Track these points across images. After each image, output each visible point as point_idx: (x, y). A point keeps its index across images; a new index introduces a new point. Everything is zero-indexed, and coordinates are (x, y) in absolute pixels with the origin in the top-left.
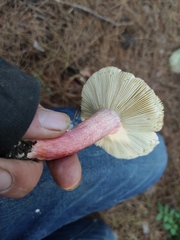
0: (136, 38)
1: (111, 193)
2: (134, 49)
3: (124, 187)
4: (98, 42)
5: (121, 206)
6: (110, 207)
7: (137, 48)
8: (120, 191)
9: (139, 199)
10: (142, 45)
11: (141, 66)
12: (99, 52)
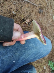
0: (43, 10)
1: (35, 57)
2: (42, 14)
3: (39, 55)
4: (32, 11)
5: (38, 61)
6: (35, 61)
7: (43, 13)
8: (38, 56)
9: (43, 59)
10: (45, 12)
11: (44, 19)
12: (32, 14)
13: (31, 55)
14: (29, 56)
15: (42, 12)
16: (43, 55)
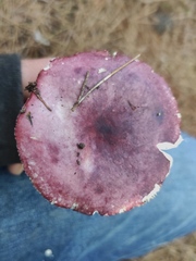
13: (127, 221)
14: (120, 228)
15: (168, 27)
16: (184, 224)
